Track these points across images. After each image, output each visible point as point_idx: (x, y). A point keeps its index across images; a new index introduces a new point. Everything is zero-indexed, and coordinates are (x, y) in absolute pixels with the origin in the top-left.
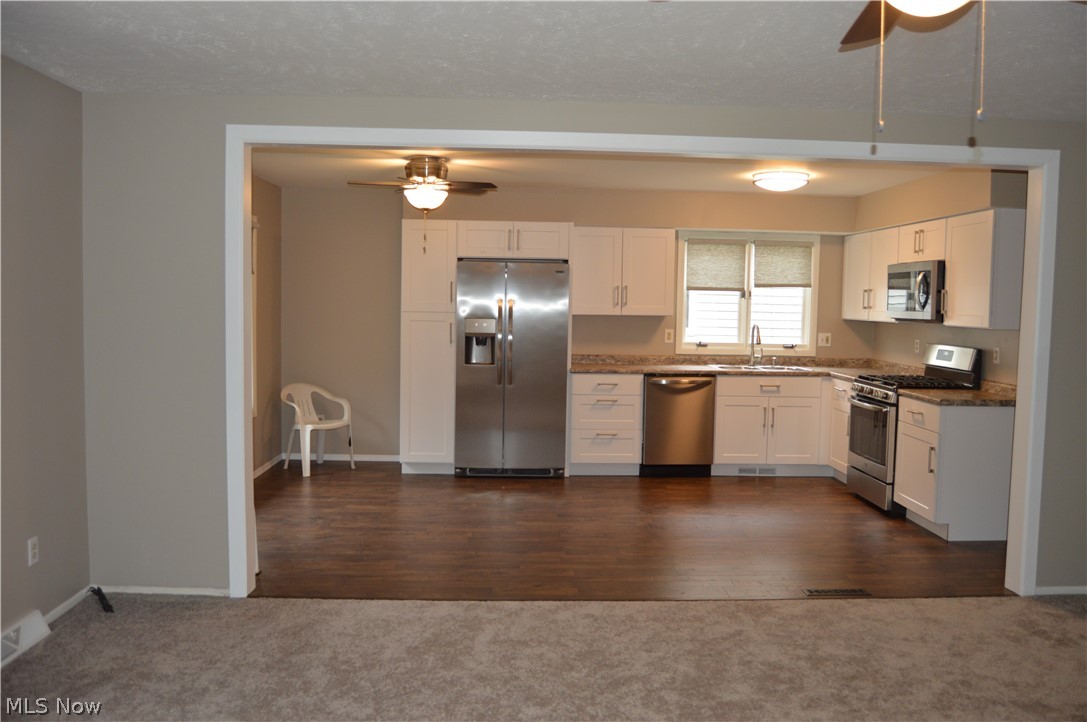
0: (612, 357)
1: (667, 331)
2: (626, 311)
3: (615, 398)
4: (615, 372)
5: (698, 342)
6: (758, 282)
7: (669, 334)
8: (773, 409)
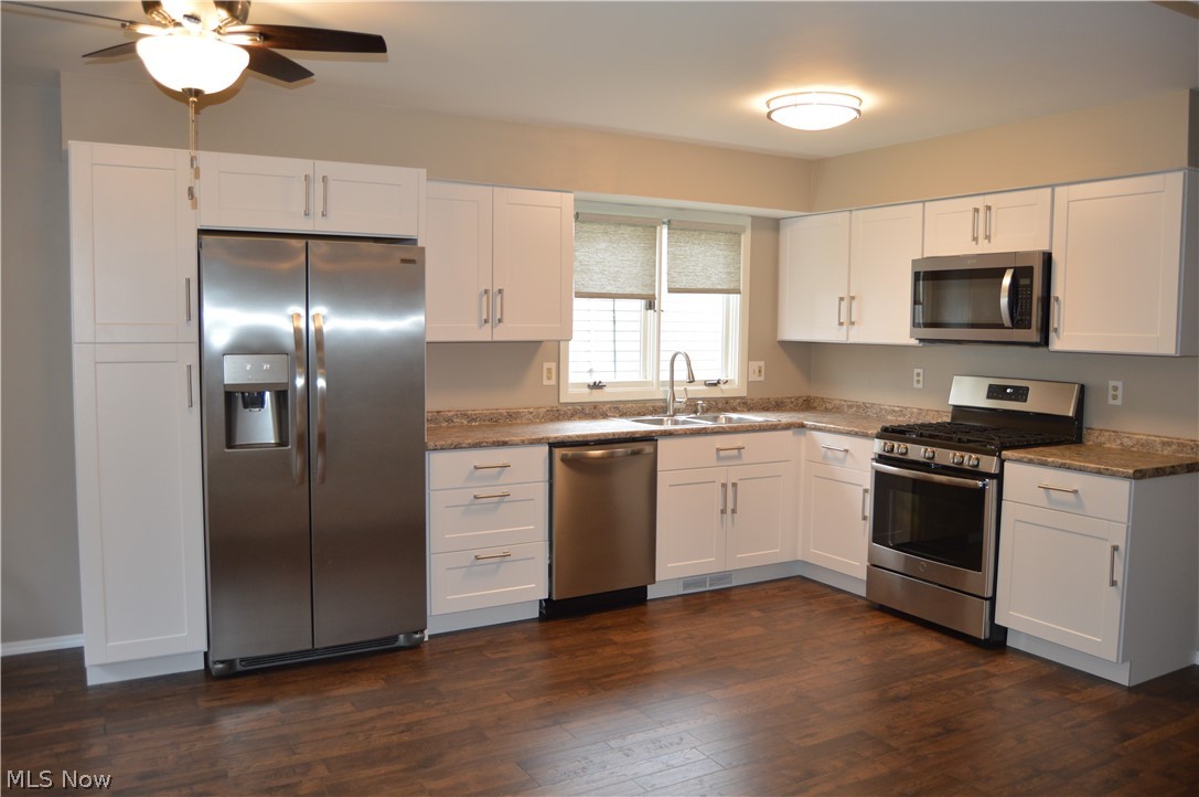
0: (464, 415)
1: (546, 365)
2: (502, 334)
3: (504, 490)
4: (504, 444)
5: (591, 382)
6: (673, 286)
7: (549, 370)
8: (734, 485)
